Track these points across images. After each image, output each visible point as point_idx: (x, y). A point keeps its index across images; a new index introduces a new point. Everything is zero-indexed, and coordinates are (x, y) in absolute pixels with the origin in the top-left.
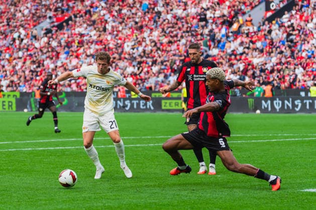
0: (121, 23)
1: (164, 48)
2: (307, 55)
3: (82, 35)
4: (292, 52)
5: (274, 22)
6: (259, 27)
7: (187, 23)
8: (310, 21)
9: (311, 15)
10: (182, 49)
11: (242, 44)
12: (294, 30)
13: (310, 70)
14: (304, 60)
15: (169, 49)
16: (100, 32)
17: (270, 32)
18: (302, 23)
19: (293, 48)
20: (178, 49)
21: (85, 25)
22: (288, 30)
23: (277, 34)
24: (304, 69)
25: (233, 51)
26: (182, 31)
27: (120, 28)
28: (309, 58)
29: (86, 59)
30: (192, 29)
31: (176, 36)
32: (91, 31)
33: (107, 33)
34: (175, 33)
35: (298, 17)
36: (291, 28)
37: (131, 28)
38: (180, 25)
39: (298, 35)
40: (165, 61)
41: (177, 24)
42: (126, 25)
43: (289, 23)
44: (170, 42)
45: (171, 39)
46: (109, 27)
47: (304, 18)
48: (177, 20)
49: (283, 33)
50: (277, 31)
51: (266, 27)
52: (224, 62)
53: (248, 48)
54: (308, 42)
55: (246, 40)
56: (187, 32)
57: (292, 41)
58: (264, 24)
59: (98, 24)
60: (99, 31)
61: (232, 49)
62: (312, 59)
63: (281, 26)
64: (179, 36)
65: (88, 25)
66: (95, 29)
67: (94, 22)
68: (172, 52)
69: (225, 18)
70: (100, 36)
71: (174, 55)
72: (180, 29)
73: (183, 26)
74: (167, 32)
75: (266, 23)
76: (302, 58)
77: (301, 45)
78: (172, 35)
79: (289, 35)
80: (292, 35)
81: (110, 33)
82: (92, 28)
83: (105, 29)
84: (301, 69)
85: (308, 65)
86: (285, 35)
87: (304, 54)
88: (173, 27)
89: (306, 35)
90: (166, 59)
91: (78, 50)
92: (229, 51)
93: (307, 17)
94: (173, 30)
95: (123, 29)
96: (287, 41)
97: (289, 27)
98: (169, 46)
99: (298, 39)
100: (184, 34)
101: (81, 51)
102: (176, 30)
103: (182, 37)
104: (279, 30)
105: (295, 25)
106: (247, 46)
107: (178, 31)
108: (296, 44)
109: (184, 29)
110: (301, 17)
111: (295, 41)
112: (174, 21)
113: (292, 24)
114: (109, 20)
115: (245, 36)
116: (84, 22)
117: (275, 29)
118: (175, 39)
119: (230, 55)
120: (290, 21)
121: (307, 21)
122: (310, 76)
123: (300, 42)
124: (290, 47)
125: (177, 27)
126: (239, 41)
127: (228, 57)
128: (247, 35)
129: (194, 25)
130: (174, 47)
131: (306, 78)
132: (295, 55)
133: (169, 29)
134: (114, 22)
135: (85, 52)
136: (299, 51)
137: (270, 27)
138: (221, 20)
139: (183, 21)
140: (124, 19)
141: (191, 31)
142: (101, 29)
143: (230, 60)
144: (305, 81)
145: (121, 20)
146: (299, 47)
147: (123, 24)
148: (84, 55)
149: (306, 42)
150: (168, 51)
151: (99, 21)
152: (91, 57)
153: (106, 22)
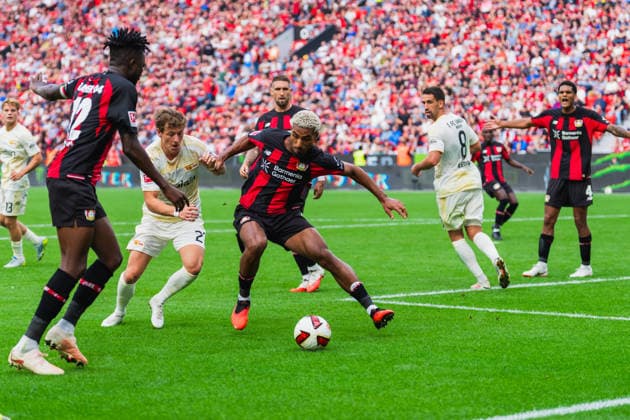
0: (83, 56)
1: (147, 94)
2: (353, 105)
3: (26, 74)
4: (333, 101)
5: (306, 57)
6: (284, 64)
7: (180, 57)
8: (357, 56)
9: (360, 47)
10: (173, 95)
11: (259, 88)
12: (334, 69)
13: (357, 126)
14: (348, 113)
15: (153, 94)
16: (53, 68)
17: (300, 71)
18: (347, 60)
19: (333, 96)
20: (167, 95)
21: (30, 59)
22: (326, 68)
23: (310, 75)
24: (349, 125)
25: (247, 99)
26: (173, 69)
27: (82, 64)
28: (356, 109)
29: (31, 108)
30: (188, 66)
31: (164, 76)
32: (39, 67)
33: (63, 70)
34: (162, 72)
35: (340, 50)
36: (330, 66)
37: (99, 63)
38: (170, 61)
39: (340, 77)
40: (148, 113)
41: (165, 58)
42: (91, 59)
43: (328, 59)
44: (155, 85)
45: (156, 80)
46: (65, 62)
47: (349, 52)
48: (166, 52)
49: (319, 73)
50: (311, 71)
51: (295, 65)
52: (233, 115)
53: (269, 94)
54: (355, 87)
55: (266, 82)
56: (181, 70)
57: (331, 85)
58: (291, 60)
59: (49, 57)
60: (51, 67)
61: (245, 96)
62: (360, 110)
63: (316, 62)
64: (169, 76)
65: (35, 59)
66: (45, 64)
67: (44, 55)
68: (158, 100)
69: (235, 51)
70: (52, 75)
71: (161, 104)
72: (169, 66)
73: (174, 61)
74: (152, 69)
75: (295, 58)
76: (345, 109)
77: (345, 90)
78: (158, 74)
79: (327, 76)
80: (331, 76)
81: (67, 72)
82: (40, 63)
83: (59, 66)
84: (345, 126)
85: (354, 119)
86: (322, 76)
87: (348, 104)
88: (160, 63)
89: (351, 76)
90: (149, 110)
91: (20, 95)
92: (241, 99)
93: (354, 50)
94: (159, 67)
95: (86, 65)
96: (326, 85)
97: (327, 64)
98: (155, 91)
99: (340, 82)
100: (176, 74)
101: (25, 96)
102: (164, 68)
103: (173, 77)
104: (313, 68)
105: (336, 62)
106: (267, 91)
107: (168, 69)
108: (336, 90)
109: (176, 66)
110: (345, 50)
111: (336, 85)
112: (161, 54)
113: (332, 61)
114: (65, 52)
115: (263, 76)
116: (29, 55)
117: (307, 68)
118: (163, 80)
119: (243, 105)
120: (328, 55)
121: (353, 56)
122: (356, 136)
123: (343, 87)
124: (328, 93)
125: (165, 62)
126: (255, 84)
127: (240, 107)
128: (268, 75)
129: (190, 61)
130: (161, 92)
131: (351, 138)
132: (336, 105)
133: (154, 67)
134: (73, 54)
135: (30, 98)
136: (342, 99)
137: (300, 65)
138: (230, 54)
139: (175, 53)
140: (88, 50)
141: (186, 69)
142: (55, 65)
143: (242, 111)
144: (350, 143)
145: (83, 52)
146: (341, 94)
147: (87, 58)
148: (28, 104)
149: (352, 86)
150: (153, 99)
151: (51, 53)
152: (38, 106)
153: (62, 54)
